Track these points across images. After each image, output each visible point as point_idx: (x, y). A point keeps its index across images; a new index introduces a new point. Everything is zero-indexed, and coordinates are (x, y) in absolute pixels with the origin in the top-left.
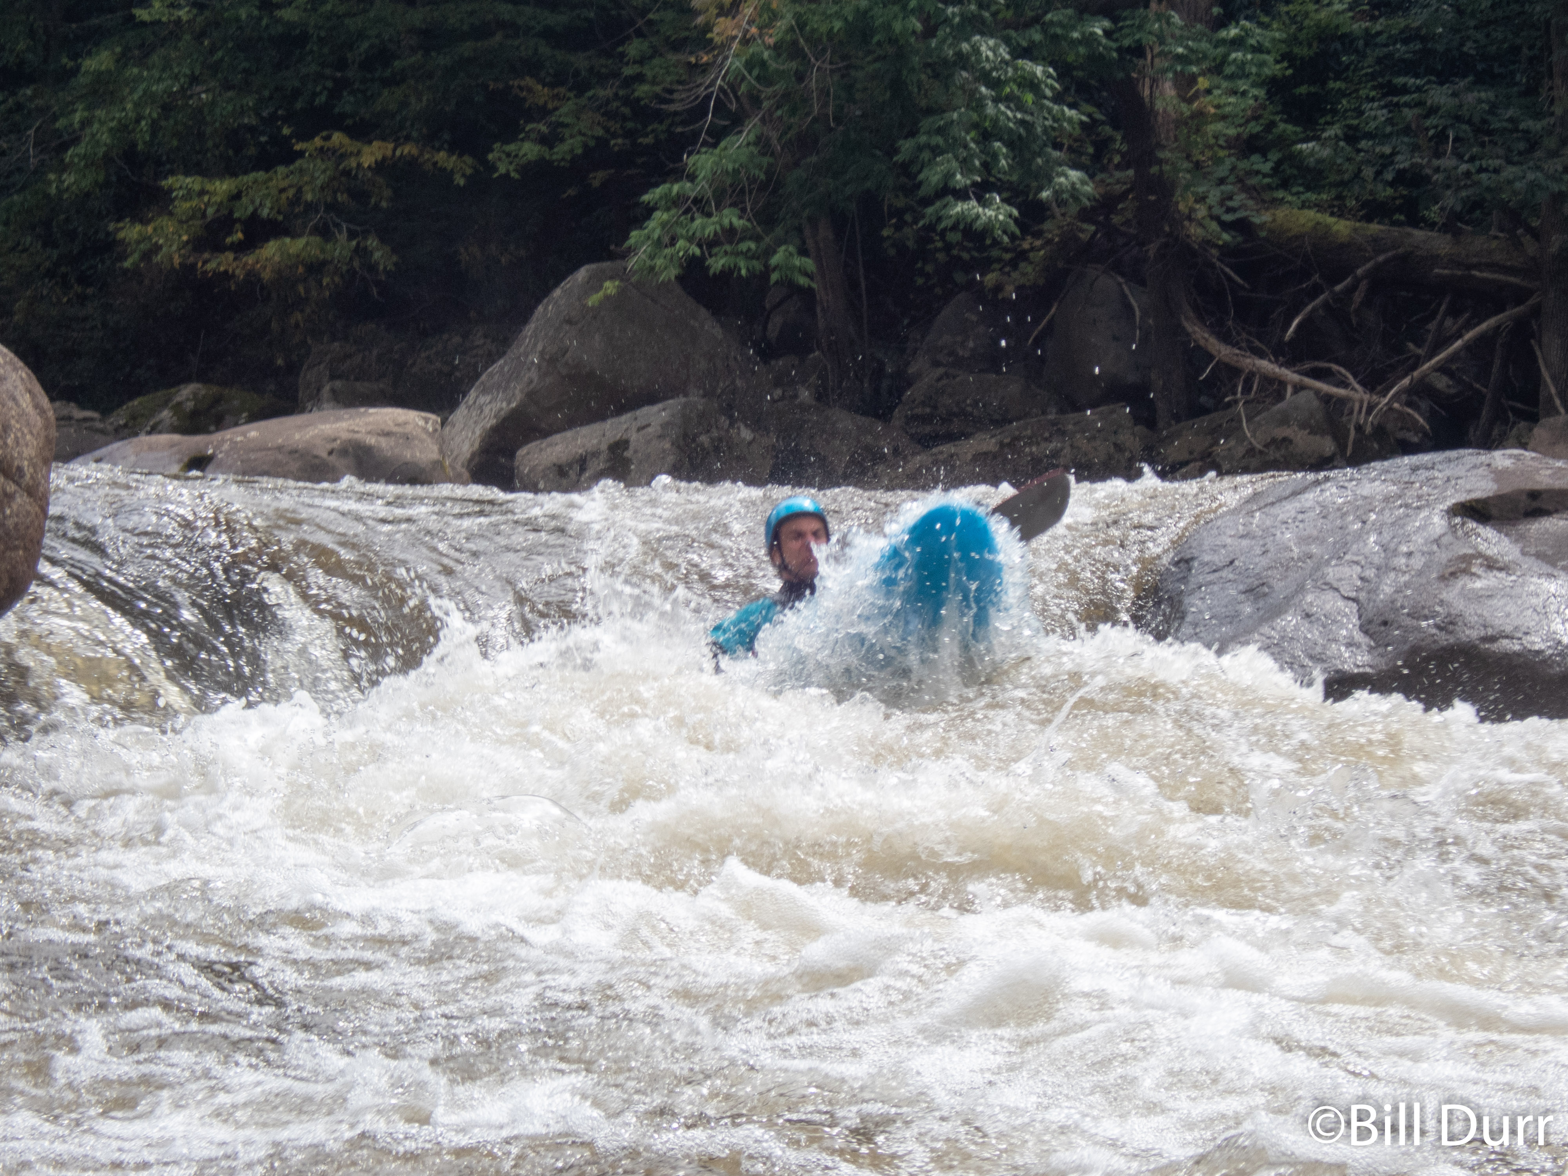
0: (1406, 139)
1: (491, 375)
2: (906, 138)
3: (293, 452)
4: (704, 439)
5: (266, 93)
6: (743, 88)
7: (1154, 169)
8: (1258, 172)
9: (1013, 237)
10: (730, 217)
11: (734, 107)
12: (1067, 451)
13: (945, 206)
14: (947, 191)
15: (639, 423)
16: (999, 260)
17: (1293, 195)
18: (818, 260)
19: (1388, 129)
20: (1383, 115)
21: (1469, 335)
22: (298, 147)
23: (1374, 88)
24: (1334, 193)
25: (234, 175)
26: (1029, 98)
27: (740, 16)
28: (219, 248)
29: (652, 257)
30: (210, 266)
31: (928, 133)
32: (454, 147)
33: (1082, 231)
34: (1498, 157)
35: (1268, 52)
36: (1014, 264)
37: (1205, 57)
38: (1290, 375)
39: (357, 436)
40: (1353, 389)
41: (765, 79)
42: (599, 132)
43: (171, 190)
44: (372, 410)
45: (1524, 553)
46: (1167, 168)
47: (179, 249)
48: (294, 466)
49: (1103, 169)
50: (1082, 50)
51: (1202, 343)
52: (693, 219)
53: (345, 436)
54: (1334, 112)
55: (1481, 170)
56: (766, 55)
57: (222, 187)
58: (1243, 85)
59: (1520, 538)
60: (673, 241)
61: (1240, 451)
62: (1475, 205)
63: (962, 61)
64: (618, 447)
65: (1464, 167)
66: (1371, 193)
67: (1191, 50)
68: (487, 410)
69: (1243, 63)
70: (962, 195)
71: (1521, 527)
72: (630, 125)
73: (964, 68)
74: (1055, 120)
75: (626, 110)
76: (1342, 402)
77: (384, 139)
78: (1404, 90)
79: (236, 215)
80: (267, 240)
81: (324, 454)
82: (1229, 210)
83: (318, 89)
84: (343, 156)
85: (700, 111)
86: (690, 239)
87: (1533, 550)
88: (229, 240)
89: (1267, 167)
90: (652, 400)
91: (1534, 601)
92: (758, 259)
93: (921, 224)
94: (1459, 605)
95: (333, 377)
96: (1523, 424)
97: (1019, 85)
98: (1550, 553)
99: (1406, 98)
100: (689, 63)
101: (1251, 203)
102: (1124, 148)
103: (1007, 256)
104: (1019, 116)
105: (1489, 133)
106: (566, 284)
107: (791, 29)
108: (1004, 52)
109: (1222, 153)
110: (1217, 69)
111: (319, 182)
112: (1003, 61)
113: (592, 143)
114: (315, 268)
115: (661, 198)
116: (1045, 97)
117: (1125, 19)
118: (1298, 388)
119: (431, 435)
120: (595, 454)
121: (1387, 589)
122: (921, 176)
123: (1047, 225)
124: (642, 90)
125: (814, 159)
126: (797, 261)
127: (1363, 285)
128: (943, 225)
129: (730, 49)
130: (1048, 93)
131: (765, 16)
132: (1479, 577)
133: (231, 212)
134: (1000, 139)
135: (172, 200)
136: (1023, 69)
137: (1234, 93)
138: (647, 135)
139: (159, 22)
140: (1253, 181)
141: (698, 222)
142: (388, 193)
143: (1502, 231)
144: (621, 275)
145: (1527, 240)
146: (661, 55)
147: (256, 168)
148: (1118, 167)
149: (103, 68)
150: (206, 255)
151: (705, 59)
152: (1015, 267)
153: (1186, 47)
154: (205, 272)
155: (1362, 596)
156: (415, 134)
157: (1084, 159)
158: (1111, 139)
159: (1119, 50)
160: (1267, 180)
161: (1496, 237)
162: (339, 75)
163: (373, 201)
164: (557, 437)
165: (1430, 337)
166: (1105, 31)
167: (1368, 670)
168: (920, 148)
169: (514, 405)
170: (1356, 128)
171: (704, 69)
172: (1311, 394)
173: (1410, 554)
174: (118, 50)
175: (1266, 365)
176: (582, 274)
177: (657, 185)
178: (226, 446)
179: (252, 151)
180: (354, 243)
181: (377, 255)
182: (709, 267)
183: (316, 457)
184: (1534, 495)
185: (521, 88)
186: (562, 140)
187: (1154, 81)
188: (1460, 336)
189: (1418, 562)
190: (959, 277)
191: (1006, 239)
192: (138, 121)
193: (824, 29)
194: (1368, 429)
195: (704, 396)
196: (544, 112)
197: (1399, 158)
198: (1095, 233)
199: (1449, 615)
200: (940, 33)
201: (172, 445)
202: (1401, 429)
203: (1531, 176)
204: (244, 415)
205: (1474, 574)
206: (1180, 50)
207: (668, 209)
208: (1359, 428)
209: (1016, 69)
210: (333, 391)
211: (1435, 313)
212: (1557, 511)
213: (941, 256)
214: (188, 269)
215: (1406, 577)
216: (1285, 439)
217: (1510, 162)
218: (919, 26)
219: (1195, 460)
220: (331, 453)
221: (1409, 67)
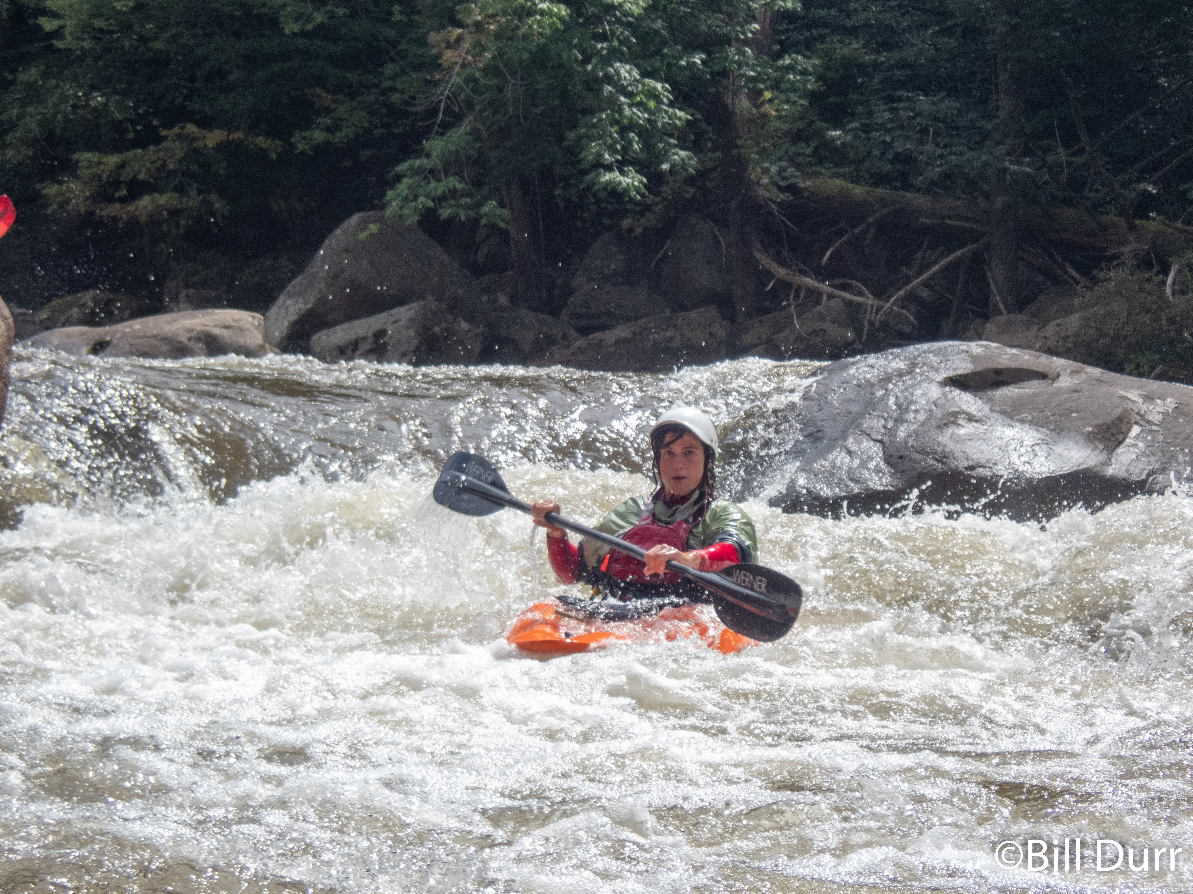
0: (901, 132)
1: (294, 286)
2: (571, 130)
3: (164, 339)
4: (437, 329)
5: (142, 97)
6: (463, 96)
7: (735, 152)
8: (803, 154)
9: (643, 196)
10: (454, 182)
11: (456, 109)
12: (678, 336)
13: (598, 176)
14: (600, 165)
15: (395, 318)
16: (632, 211)
17: (826, 169)
18: (512, 210)
19: (889, 126)
20: (887, 115)
21: (944, 262)
22: (163, 133)
23: (879, 99)
24: (852, 167)
25: (120, 151)
26: (652, 104)
27: (460, 49)
28: (110, 200)
29: (401, 208)
30: (104, 213)
31: (586, 127)
32: (268, 134)
33: (687, 192)
34: (963, 145)
35: (810, 74)
36: (642, 214)
37: (769, 78)
38: (825, 287)
39: (207, 328)
40: (867, 297)
41: (477, 90)
42: (365, 124)
43: (78, 161)
44: (217, 311)
45: (992, 411)
46: (743, 151)
47: (84, 201)
48: (165, 348)
49: (701, 151)
50: (687, 73)
51: (767, 266)
52: (429, 183)
53: (199, 328)
54: (853, 114)
55: (951, 153)
56: (478, 75)
57: (112, 160)
58: (793, 97)
59: (989, 400)
60: (415, 198)
61: (792, 338)
62: (947, 176)
63: (608, 79)
64: (380, 334)
65: (939, 151)
66: (879, 168)
67: (759, 73)
68: (291, 309)
69: (794, 83)
70: (609, 168)
71: (990, 393)
72: (386, 120)
73: (609, 84)
74: (670, 118)
75: (384, 110)
76: (859, 305)
77: (220, 128)
78: (900, 99)
79: (122, 179)
80: (142, 195)
81: (185, 341)
82: (784, 179)
83: (177, 94)
84: (194, 140)
85: (434, 111)
86: (427, 196)
87: (998, 408)
88: (117, 195)
89: (808, 151)
90: (401, 302)
91: (999, 442)
92: (472, 209)
93: (582, 187)
94: (950, 445)
95: (187, 286)
96: (978, 321)
97: (646, 96)
98: (1009, 410)
99: (902, 105)
100: (426, 80)
101: (798, 173)
102: (715, 137)
103: (638, 209)
104: (646, 116)
105: (956, 129)
106: (345, 225)
107: (494, 58)
108: (636, 74)
109: (780, 141)
110: (776, 85)
111: (178, 157)
112: (635, 80)
113: (360, 131)
114: (175, 213)
115: (408, 169)
116: (664, 104)
117: (715, 53)
118: (830, 297)
119: (257, 327)
120: (364, 339)
121: (902, 432)
122: (582, 156)
123: (663, 188)
124: (395, 97)
125: (508, 144)
126: (499, 212)
127: (873, 228)
128: (596, 188)
129: (454, 70)
130: (665, 101)
131: (478, 49)
132: (963, 426)
133: (118, 177)
134: (633, 132)
135: (78, 168)
136: (648, 85)
137: (787, 102)
138: (398, 127)
139: (69, 50)
140: (799, 160)
141: (433, 185)
142: (224, 164)
143: (964, 193)
144: (381, 220)
145: (980, 199)
146: (407, 74)
147: (135, 147)
148: (710, 150)
149: (33, 79)
150: (102, 206)
151: (437, 77)
152: (643, 216)
153: (756, 71)
154: (101, 217)
155: (886, 439)
156: (243, 125)
157: (688, 144)
158: (706, 132)
159: (712, 74)
160: (809, 159)
161: (960, 198)
162: (190, 85)
163: (215, 169)
164: (338, 328)
165: (917, 263)
166: (702, 61)
167: (890, 488)
168: (580, 137)
169: (309, 306)
170: (867, 125)
171: (435, 84)
172: (839, 301)
173: (916, 411)
174: (42, 67)
175: (809, 281)
176: (355, 219)
177: (404, 160)
178: (118, 335)
179: (131, 135)
180: (201, 197)
181: (217, 205)
182: (440, 215)
183: (180, 342)
184: (998, 372)
185: (312, 94)
186: (341, 129)
187: (734, 93)
188: (936, 262)
189: (922, 417)
190: (606, 221)
191: (638, 197)
192: (55, 115)
193: (516, 58)
194: (877, 324)
195: (436, 300)
196: (328, 111)
197: (897, 144)
198: (695, 194)
199: (943, 451)
200: (594, 61)
201: (82, 334)
202: (899, 323)
203: (984, 158)
204: (128, 312)
205: (959, 425)
206: (752, 74)
207: (412, 177)
208: (871, 323)
209: (643, 85)
210: (188, 296)
211: (920, 247)
212: (1013, 382)
213: (594, 208)
214: (92, 213)
215: (915, 427)
216: (822, 330)
217: (970, 149)
218: (580, 57)
219: (761, 344)
220: (190, 339)
221: (904, 85)
